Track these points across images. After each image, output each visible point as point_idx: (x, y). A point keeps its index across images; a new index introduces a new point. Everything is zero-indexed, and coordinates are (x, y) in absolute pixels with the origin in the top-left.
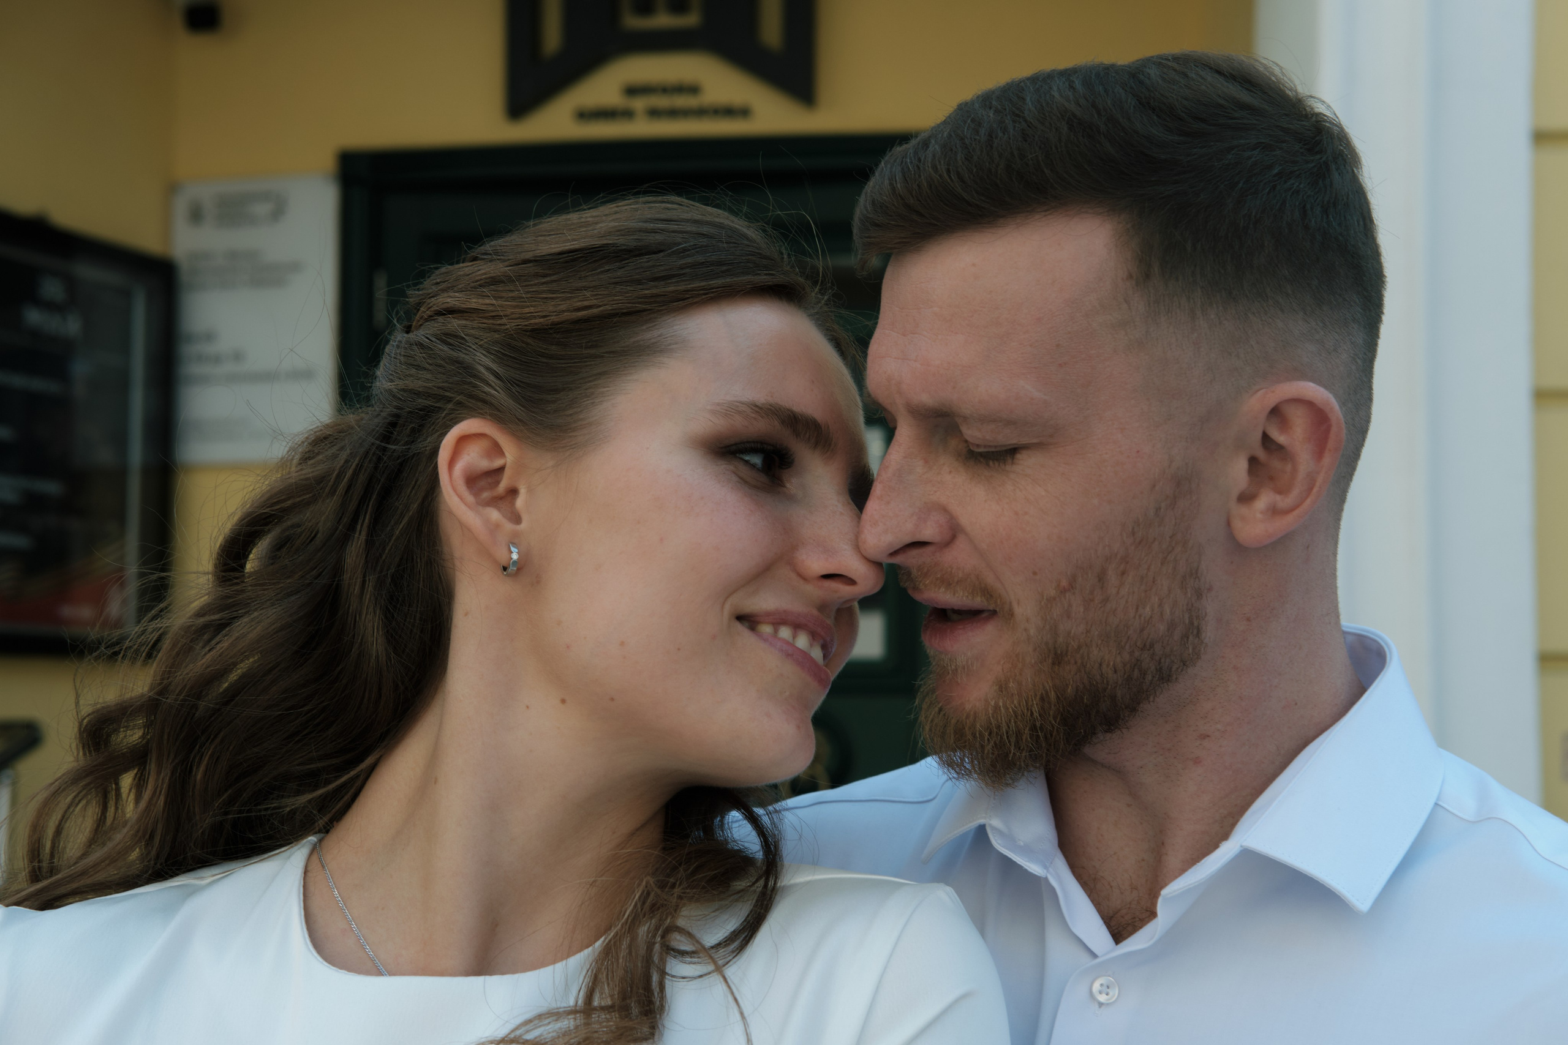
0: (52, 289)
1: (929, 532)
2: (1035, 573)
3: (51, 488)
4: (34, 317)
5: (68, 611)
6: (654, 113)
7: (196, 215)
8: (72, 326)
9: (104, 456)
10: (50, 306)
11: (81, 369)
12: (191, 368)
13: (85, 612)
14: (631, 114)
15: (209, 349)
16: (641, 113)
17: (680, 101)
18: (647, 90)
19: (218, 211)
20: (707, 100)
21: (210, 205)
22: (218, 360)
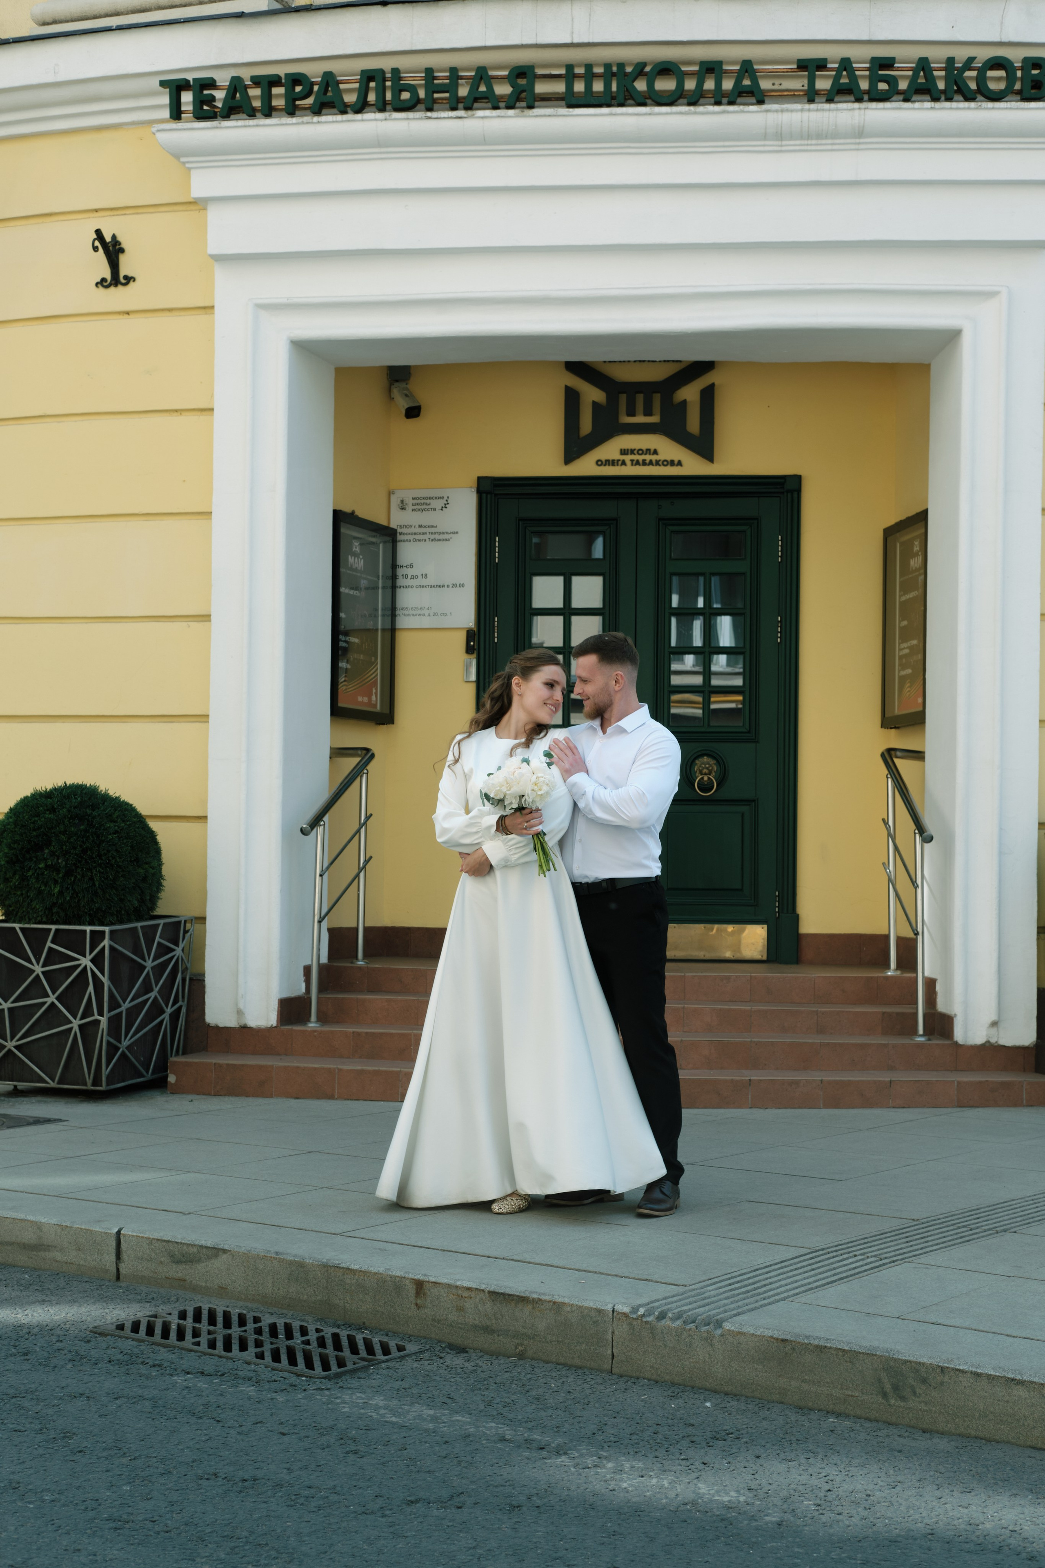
6: (635, 463)
7: (403, 507)
12: (400, 581)
14: (624, 463)
15: (410, 572)
16: (628, 463)
17: (648, 458)
18: (632, 452)
19: (413, 505)
20: (661, 457)
21: (409, 502)
22: (414, 577)
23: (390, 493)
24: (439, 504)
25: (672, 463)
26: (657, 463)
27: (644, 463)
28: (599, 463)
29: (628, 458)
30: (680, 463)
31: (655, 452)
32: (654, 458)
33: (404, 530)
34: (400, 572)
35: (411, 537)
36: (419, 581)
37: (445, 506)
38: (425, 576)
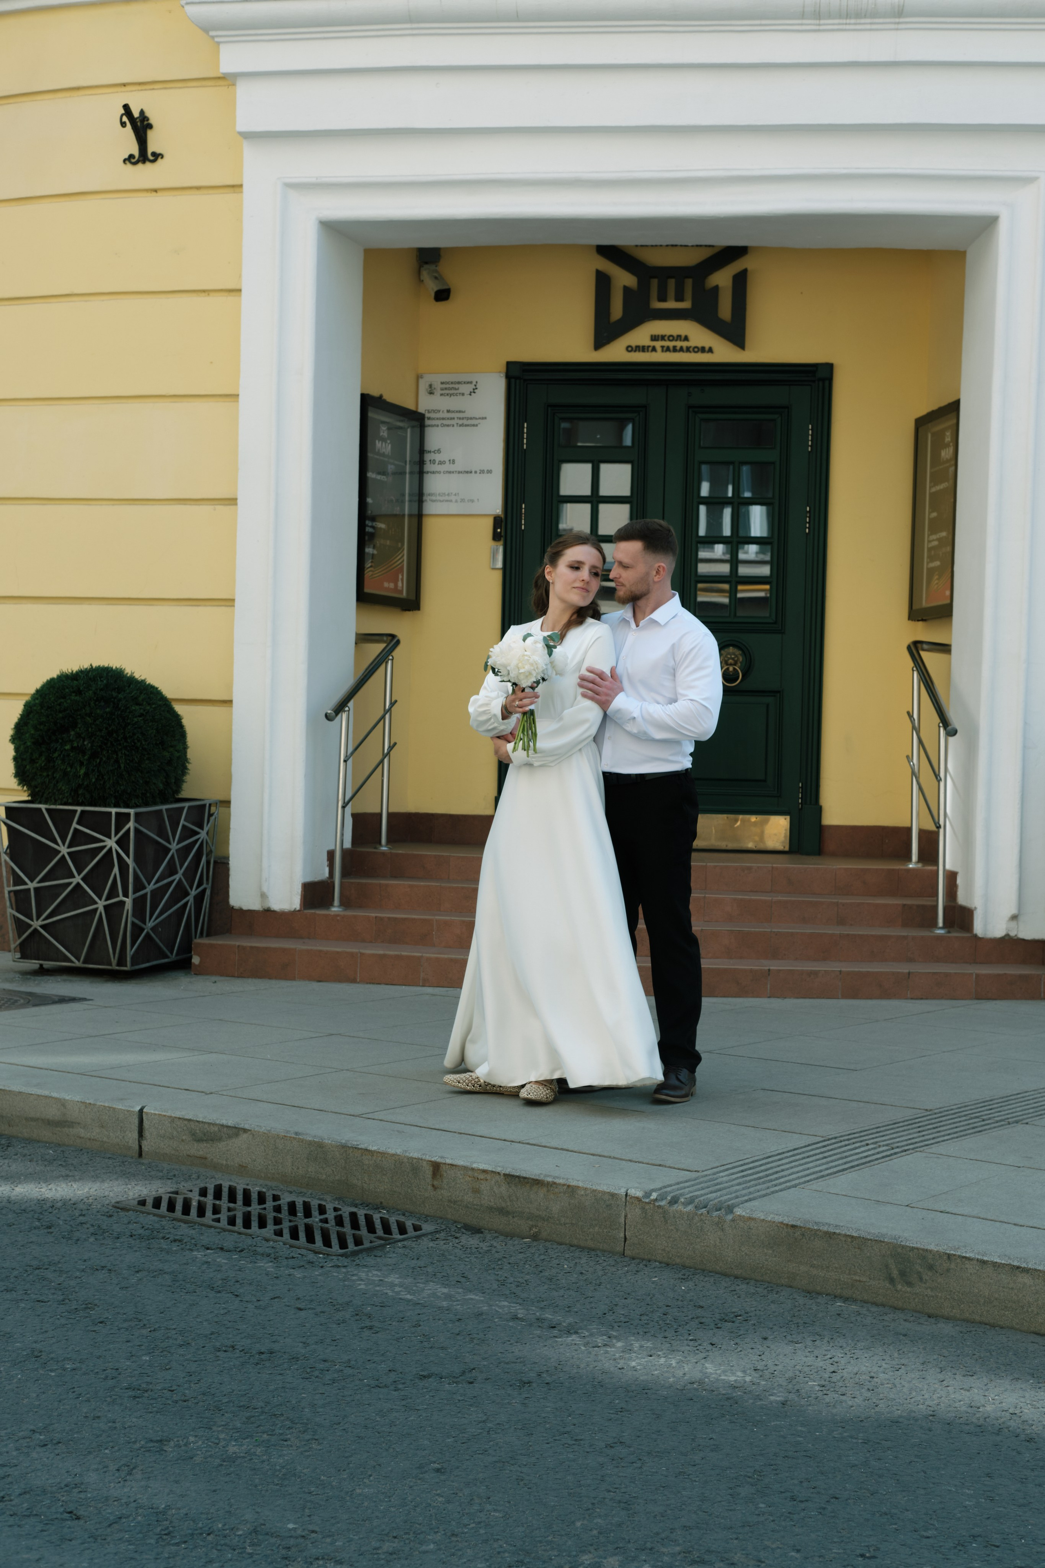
6: (666, 349)
7: (431, 391)
12: (429, 467)
13: (392, 585)
14: (654, 349)
15: (438, 457)
16: (659, 349)
17: (679, 344)
18: (663, 338)
19: (442, 389)
20: (691, 343)
21: (437, 386)
22: (441, 463)
23: (419, 377)
24: (468, 388)
25: (703, 350)
26: (688, 350)
27: (675, 350)
28: (630, 349)
29: (658, 344)
30: (710, 350)
31: (686, 339)
32: (685, 344)
33: (432, 415)
34: (428, 457)
35: (439, 422)
36: (447, 467)
37: (474, 391)
38: (453, 462)
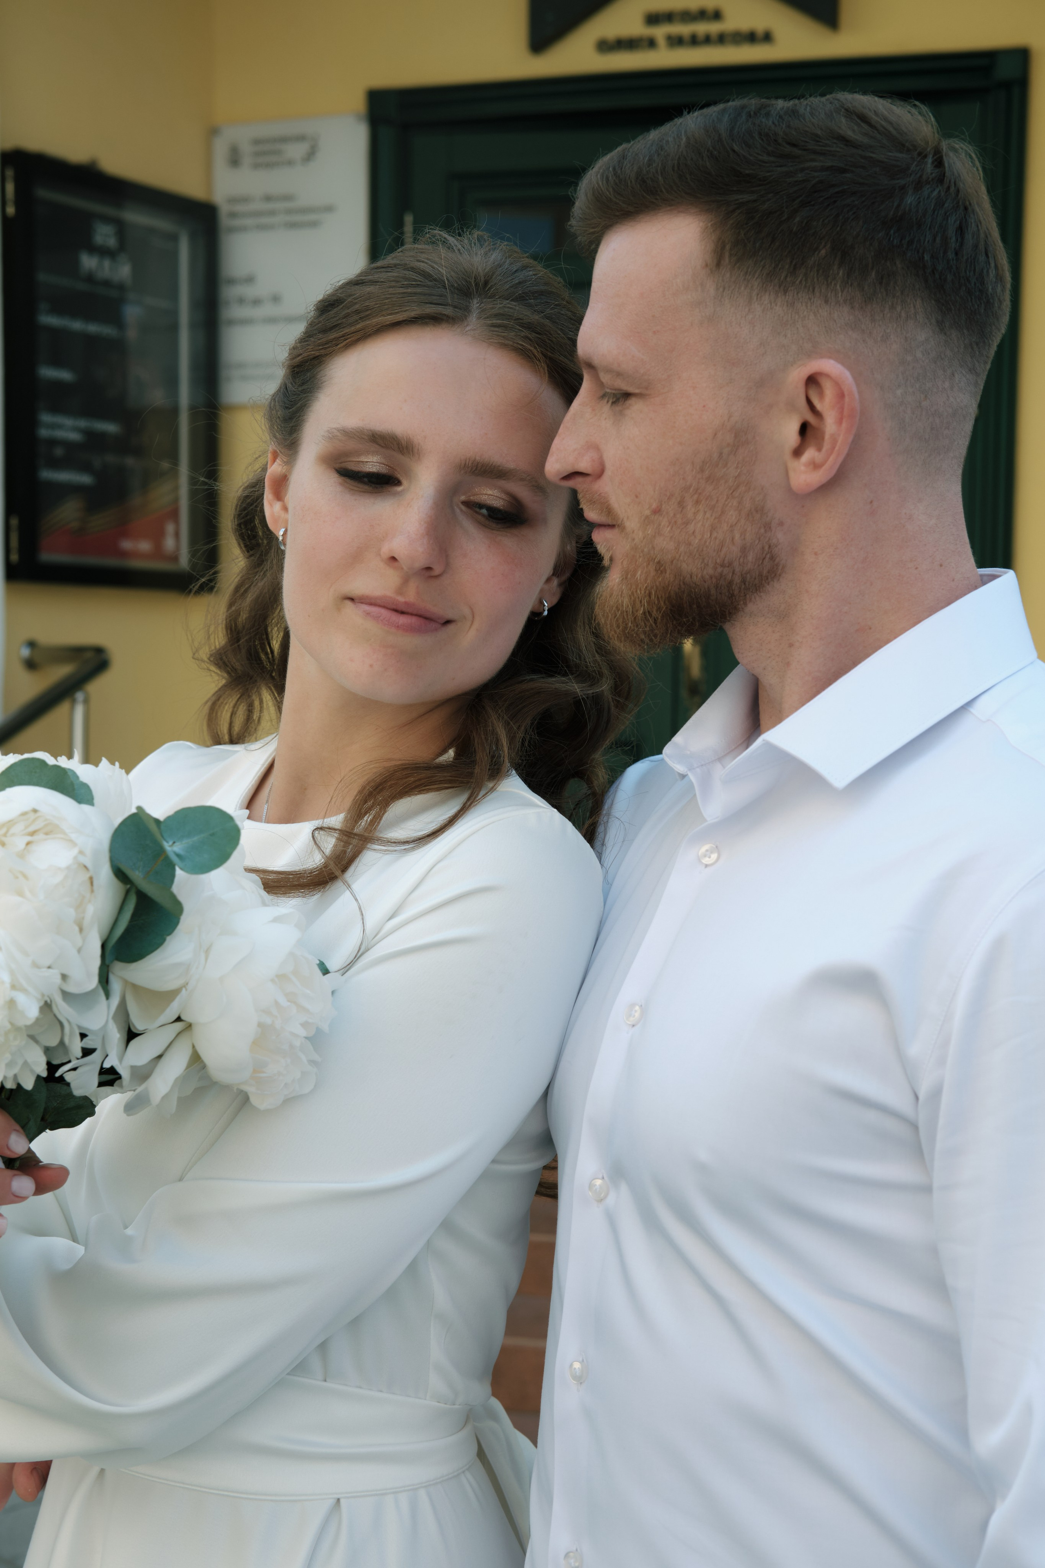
0: (104, 235)
1: (584, 465)
2: (637, 497)
3: (110, 428)
4: (88, 262)
5: (127, 545)
6: (676, 42)
7: (235, 160)
8: (124, 271)
9: (157, 397)
10: (104, 252)
11: (132, 312)
12: (232, 311)
13: (144, 546)
14: (651, 43)
15: (249, 291)
16: (661, 41)
17: (702, 28)
18: (668, 17)
19: (257, 154)
20: (730, 24)
21: (246, 149)
22: (257, 302)
23: (213, 132)
24: (296, 151)
25: (751, 38)
26: (722, 39)
27: (694, 41)
28: (605, 46)
29: (660, 32)
30: (768, 37)
31: (717, 15)
32: (713, 28)
33: (240, 208)
34: (229, 293)
35: (249, 222)
36: (268, 310)
37: (310, 155)
38: (276, 299)
